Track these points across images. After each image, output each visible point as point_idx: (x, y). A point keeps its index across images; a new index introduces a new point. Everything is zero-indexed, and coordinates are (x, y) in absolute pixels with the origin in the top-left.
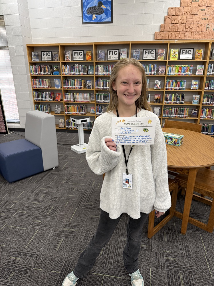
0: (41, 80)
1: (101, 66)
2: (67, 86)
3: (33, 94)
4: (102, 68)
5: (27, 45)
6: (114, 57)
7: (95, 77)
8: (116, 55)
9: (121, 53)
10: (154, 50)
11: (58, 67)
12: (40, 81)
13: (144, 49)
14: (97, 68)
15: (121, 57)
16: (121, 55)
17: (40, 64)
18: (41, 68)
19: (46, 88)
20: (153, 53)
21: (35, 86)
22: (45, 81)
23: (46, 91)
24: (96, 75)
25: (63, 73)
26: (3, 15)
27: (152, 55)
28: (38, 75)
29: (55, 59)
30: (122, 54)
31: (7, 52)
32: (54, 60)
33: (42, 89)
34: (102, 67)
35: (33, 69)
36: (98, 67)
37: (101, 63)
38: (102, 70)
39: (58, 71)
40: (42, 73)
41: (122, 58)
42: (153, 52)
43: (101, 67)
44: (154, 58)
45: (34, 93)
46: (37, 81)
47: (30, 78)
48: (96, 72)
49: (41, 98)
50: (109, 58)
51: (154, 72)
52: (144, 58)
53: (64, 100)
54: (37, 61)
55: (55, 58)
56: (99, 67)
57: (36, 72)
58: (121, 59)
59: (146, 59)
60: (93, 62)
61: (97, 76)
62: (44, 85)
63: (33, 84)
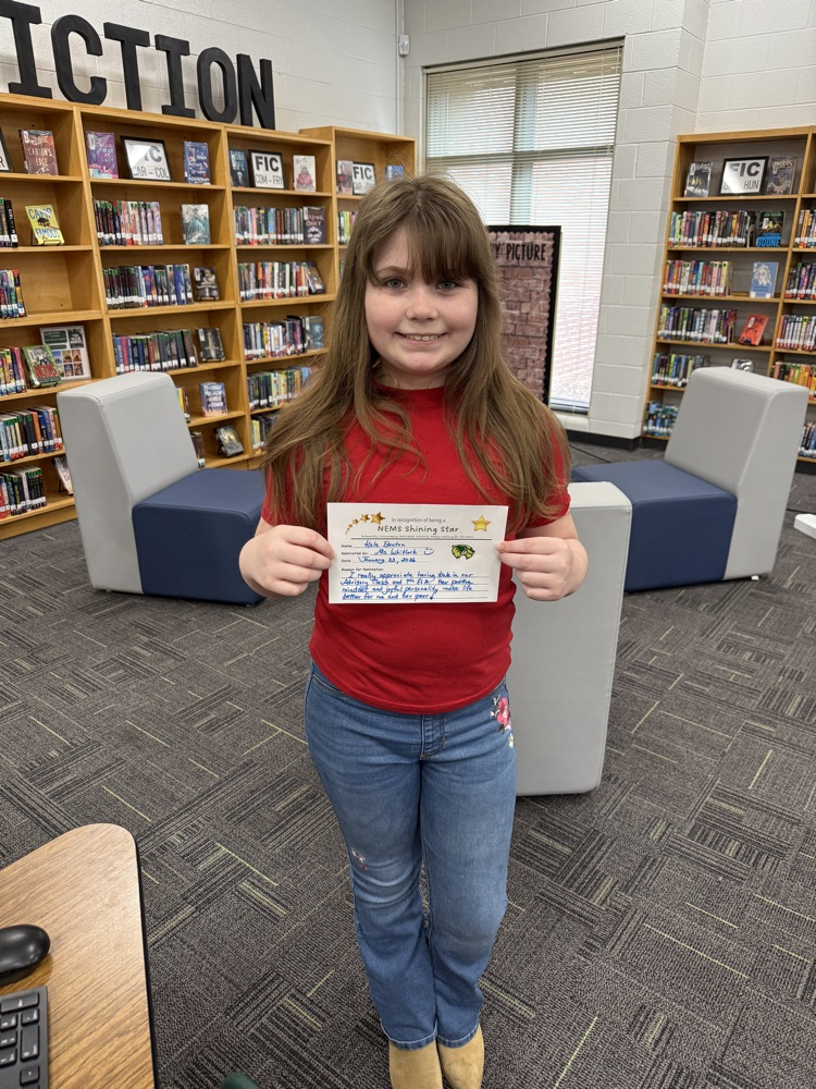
0: (701, 264)
2: (803, 292)
3: (661, 313)
5: (680, 137)
11: (781, 219)
12: (696, 267)
17: (709, 207)
18: (712, 222)
19: (712, 296)
21: (672, 286)
22: (716, 269)
23: (711, 304)
25: (798, 240)
26: (623, 38)
28: (695, 248)
29: (777, 188)
31: (603, 165)
32: (772, 191)
33: (697, 296)
35: (680, 223)
39: (778, 231)
40: (715, 239)
45: (665, 310)
46: (687, 270)
47: (663, 254)
49: (687, 330)
53: (778, 340)
54: (704, 194)
55: (778, 184)
57: (691, 235)
62: (710, 285)
63: (669, 278)
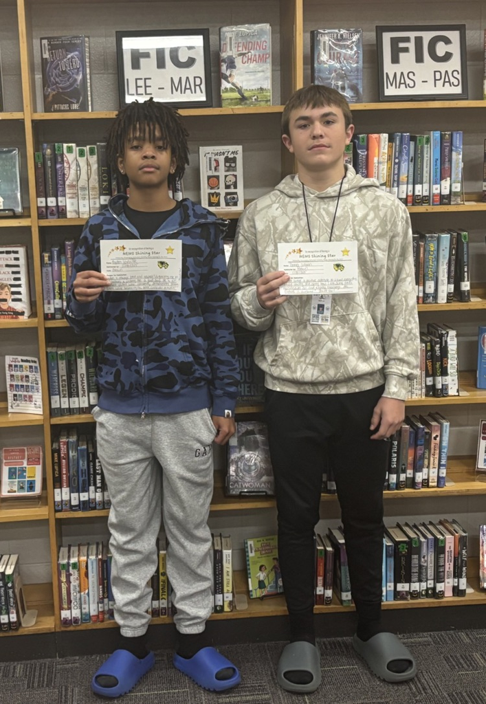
1: (82, 154)
4: (95, 167)
6: (175, 86)
7: (42, 230)
8: (184, 73)
9: (224, 55)
10: (454, 36)
13: (380, 30)
14: (55, 161)
15: (225, 85)
16: (224, 67)
20: (448, 56)
24: (43, 213)
27: (442, 67)
30: (238, 61)
34: (94, 159)
36: (57, 158)
37: (80, 132)
38: (95, 177)
41: (239, 91)
42: (449, 48)
43: (82, 161)
44: (458, 90)
48: (43, 192)
50: (132, 89)
51: (446, 184)
52: (390, 91)
56: (69, 157)
58: (224, 95)
59: (403, 91)
60: (20, 123)
61: (52, 222)
